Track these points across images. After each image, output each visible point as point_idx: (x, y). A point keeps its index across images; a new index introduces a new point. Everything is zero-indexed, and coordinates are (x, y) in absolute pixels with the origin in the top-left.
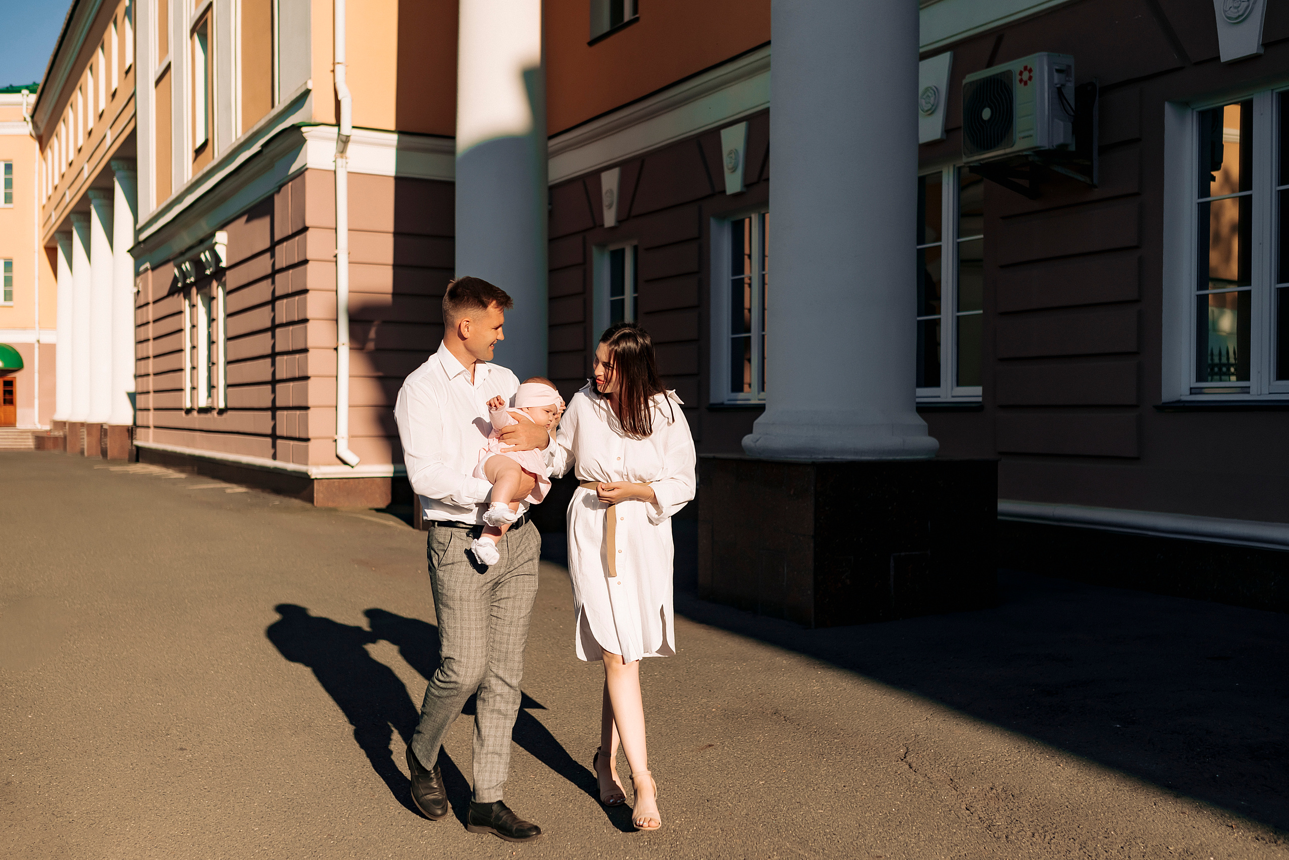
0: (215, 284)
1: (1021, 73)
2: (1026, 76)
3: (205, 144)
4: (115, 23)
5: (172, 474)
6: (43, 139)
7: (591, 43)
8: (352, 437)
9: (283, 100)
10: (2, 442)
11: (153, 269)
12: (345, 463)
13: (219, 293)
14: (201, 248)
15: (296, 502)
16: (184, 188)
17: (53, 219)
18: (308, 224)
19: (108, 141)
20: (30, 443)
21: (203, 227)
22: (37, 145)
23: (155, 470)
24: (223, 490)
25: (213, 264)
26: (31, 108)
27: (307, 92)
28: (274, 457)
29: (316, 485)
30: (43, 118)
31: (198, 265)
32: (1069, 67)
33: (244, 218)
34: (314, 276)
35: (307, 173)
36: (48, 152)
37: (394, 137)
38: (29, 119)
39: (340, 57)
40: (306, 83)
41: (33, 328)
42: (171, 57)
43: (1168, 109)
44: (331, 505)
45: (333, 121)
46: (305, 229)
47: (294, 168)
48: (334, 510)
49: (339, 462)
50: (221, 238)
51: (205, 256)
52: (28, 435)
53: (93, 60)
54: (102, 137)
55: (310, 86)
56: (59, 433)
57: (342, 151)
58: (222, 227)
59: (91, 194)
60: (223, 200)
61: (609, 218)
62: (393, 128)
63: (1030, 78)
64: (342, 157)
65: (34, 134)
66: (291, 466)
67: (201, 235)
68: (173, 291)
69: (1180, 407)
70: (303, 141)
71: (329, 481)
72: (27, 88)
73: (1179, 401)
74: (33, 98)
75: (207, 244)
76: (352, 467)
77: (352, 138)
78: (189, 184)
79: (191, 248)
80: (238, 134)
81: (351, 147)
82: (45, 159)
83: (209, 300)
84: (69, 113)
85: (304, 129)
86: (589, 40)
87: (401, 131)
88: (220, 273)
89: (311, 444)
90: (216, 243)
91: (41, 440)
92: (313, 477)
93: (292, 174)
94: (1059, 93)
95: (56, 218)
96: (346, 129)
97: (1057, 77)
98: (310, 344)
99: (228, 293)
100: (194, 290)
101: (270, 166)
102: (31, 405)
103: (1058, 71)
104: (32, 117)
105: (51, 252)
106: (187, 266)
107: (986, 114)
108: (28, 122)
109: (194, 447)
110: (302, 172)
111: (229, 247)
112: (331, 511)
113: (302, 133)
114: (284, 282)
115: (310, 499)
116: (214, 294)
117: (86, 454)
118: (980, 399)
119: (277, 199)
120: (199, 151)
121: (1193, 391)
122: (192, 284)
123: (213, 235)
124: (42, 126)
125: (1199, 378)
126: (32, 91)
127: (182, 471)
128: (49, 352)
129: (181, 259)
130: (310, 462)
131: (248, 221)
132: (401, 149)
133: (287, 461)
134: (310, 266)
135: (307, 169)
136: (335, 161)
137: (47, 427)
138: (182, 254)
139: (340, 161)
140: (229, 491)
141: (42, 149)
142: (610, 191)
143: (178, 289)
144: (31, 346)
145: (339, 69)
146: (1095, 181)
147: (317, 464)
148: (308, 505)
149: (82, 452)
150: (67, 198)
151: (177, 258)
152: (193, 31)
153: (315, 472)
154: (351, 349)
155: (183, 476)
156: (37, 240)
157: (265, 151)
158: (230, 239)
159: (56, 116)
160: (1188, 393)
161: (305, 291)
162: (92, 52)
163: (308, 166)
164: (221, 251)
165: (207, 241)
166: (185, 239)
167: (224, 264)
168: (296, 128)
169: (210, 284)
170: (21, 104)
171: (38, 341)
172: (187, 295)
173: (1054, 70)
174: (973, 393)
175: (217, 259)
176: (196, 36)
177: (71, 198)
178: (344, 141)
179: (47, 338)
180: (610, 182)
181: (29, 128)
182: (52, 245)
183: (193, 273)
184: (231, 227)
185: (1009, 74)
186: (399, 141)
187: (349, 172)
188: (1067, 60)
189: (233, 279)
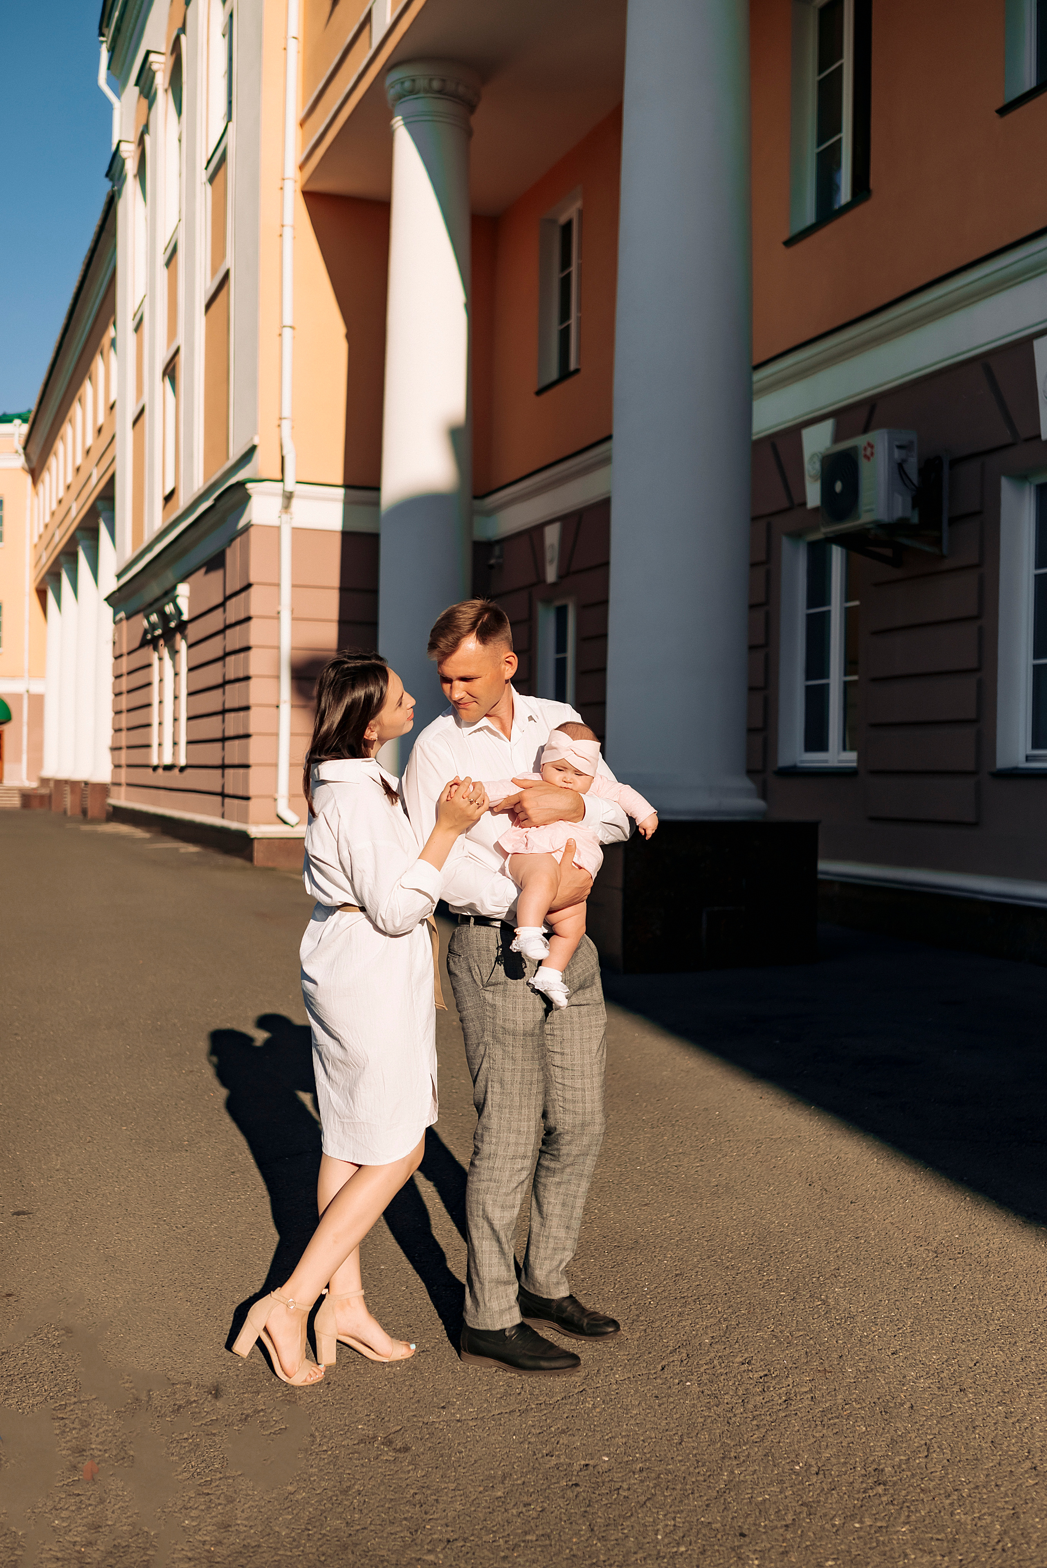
0: (178, 637)
1: (865, 449)
2: (868, 452)
3: (172, 493)
4: (102, 353)
5: (139, 833)
6: (35, 471)
7: (539, 392)
8: (292, 796)
9: (235, 453)
10: (2, 800)
11: (128, 618)
12: (285, 823)
13: (182, 646)
14: (166, 600)
15: (238, 862)
16: (154, 536)
17: (44, 559)
18: (252, 579)
19: (94, 480)
20: (16, 802)
21: (170, 576)
22: (29, 479)
23: (124, 829)
24: (177, 849)
25: (176, 617)
26: (23, 439)
27: (253, 448)
28: (223, 816)
29: (256, 844)
30: (35, 450)
31: (165, 618)
32: (912, 443)
33: (203, 570)
34: (256, 633)
35: (252, 530)
36: (40, 487)
37: (341, 492)
38: (21, 451)
39: (286, 412)
40: (252, 439)
41: (22, 676)
42: (146, 399)
43: (1005, 483)
44: (270, 864)
45: (279, 477)
46: (249, 586)
47: (242, 523)
48: (273, 869)
49: (280, 821)
50: (183, 590)
51: (169, 609)
52: (15, 793)
53: (81, 391)
54: (87, 476)
55: (256, 441)
56: (44, 791)
57: (287, 507)
58: (183, 579)
59: (79, 535)
60: (185, 551)
61: (551, 575)
62: (340, 481)
63: (872, 454)
64: (286, 512)
65: (26, 466)
66: (234, 825)
67: (167, 585)
68: (144, 643)
69: (1014, 774)
70: (248, 497)
71: (270, 841)
72: (19, 416)
73: (1016, 768)
74: (25, 428)
75: (170, 596)
76: (292, 826)
77: (296, 494)
78: (158, 533)
79: (157, 600)
80: (199, 484)
81: (295, 502)
82: (37, 494)
83: (174, 653)
84: (59, 446)
85: (249, 486)
86: (536, 389)
87: (347, 486)
88: (182, 626)
89: (251, 803)
90: (177, 596)
91: (27, 798)
92: (253, 837)
93: (242, 528)
94: (900, 468)
95: (47, 560)
96: (290, 484)
97: (897, 454)
98: (252, 701)
99: (190, 646)
100: (162, 642)
101: (222, 520)
102: (18, 760)
103: (900, 447)
104: (25, 448)
105: (42, 594)
106: (154, 618)
107: (838, 487)
108: (20, 455)
109: (159, 806)
110: (248, 527)
111: (192, 599)
112: (268, 870)
113: (246, 489)
114: (233, 639)
115: (250, 858)
116: (177, 647)
117: (69, 813)
118: (855, 764)
119: (229, 553)
120: (168, 498)
121: (1028, 758)
122: (160, 636)
123: (174, 588)
124: (34, 458)
125: (1035, 746)
126: (25, 421)
127: (148, 831)
128: (37, 702)
129: (150, 610)
130: (250, 821)
131: (207, 572)
132: (348, 503)
133: (232, 819)
134: (253, 623)
135: (252, 525)
136: (279, 517)
137: (34, 784)
138: (151, 605)
139: (285, 517)
140: (182, 850)
141: (35, 482)
142: (552, 546)
143: (148, 642)
144: (18, 697)
145: (286, 425)
146: (945, 551)
147: (257, 823)
148: (247, 864)
149: (65, 812)
150: (57, 538)
151: (146, 610)
152: (164, 373)
153: (254, 831)
154: (292, 706)
155: (147, 835)
156: (28, 581)
157: (218, 505)
158: (192, 591)
159: (47, 449)
160: (1024, 759)
161: (247, 649)
162: (80, 383)
163: (253, 522)
164: (183, 603)
165: (169, 594)
166: (154, 590)
167: (185, 617)
168: (241, 485)
169: (174, 636)
170: (12, 435)
171: (28, 691)
172: (156, 648)
173: (895, 447)
174: (850, 758)
175: (179, 612)
176: (167, 380)
177: (60, 538)
178: (288, 497)
179: (36, 688)
180: (552, 535)
181: (20, 461)
182: (42, 587)
183: (160, 625)
184: (192, 578)
185: (855, 449)
186: (346, 495)
187: (293, 528)
188: (908, 436)
189: (195, 631)
